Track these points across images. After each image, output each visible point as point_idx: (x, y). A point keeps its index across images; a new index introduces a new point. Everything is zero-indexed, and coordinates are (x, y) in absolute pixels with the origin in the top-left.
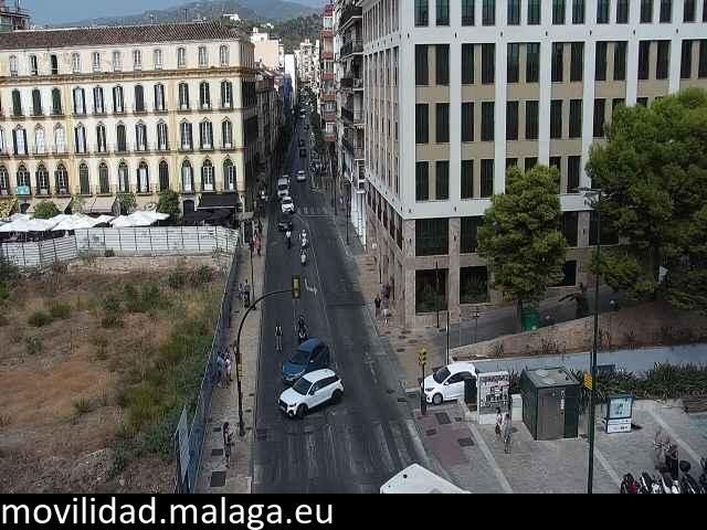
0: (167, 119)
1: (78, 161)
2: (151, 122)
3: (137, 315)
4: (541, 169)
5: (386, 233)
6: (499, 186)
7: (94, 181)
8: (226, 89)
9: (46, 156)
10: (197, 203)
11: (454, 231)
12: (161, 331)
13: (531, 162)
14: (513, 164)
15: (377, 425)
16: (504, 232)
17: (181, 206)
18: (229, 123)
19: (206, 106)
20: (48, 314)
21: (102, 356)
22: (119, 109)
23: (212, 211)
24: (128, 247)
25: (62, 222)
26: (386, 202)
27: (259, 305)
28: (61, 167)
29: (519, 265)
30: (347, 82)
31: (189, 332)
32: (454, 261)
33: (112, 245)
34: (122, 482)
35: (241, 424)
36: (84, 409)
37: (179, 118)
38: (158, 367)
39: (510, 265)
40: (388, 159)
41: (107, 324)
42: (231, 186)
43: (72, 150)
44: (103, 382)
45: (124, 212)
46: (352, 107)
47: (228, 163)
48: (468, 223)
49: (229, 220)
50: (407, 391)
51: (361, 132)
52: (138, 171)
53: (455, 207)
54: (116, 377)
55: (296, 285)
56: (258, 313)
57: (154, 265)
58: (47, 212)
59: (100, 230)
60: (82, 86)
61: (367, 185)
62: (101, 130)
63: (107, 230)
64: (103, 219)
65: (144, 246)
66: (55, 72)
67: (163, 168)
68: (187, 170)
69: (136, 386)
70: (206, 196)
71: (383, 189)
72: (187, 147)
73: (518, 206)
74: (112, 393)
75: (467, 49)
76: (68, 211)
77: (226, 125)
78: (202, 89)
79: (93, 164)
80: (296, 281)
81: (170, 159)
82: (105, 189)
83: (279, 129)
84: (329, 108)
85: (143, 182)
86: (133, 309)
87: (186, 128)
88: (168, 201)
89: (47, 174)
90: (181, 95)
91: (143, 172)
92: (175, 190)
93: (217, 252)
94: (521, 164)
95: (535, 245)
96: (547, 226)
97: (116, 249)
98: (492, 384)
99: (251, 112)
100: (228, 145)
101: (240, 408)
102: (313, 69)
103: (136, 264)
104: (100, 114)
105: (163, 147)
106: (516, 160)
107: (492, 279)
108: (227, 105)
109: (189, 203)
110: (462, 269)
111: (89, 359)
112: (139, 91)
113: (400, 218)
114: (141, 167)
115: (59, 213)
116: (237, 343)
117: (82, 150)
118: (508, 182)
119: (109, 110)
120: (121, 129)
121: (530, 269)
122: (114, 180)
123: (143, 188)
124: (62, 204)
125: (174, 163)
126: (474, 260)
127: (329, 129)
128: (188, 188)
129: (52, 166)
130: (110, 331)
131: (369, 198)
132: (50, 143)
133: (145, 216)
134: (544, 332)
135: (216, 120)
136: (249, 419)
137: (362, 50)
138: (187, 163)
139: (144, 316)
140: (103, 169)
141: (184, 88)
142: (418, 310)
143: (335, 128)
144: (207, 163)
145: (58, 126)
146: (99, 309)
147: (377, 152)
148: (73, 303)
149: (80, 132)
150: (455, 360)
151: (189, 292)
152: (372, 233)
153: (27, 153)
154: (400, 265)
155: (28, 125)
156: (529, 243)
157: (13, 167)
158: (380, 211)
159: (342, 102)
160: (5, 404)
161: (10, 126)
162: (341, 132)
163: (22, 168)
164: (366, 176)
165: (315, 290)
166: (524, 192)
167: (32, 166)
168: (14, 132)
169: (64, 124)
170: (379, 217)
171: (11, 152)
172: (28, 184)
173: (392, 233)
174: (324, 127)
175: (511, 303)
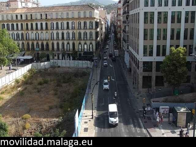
0: (75, 31)
1: (51, 42)
2: (71, 32)
3: (66, 84)
4: (181, 48)
5: (134, 65)
6: (168, 53)
7: (55, 47)
8: (91, 23)
9: (43, 40)
10: (82, 54)
11: (154, 65)
12: (72, 89)
15: (130, 119)
16: (169, 66)
17: (78, 55)
18: (92, 33)
19: (85, 28)
20: (43, 82)
21: (56, 94)
22: (62, 28)
23: (86, 57)
24: (64, 65)
26: (134, 56)
27: (98, 83)
28: (47, 43)
30: (124, 22)
31: (80, 89)
32: (154, 74)
34: (61, 128)
35: (92, 115)
36: (51, 108)
37: (78, 31)
38: (71, 98)
39: (170, 76)
40: (136, 44)
41: (57, 86)
43: (50, 39)
46: (126, 29)
47: (91, 44)
48: (158, 63)
49: (91, 60)
50: (139, 110)
51: (128, 36)
52: (67, 45)
53: (154, 58)
54: (59, 100)
56: (98, 85)
57: (70, 70)
59: (57, 60)
60: (53, 22)
61: (129, 51)
62: (58, 34)
63: (59, 61)
65: (68, 65)
66: (46, 18)
67: (74, 44)
68: (80, 45)
70: (85, 53)
71: (134, 52)
72: (80, 39)
73: (173, 59)
74: (59, 104)
75: (159, 13)
78: (84, 23)
79: (55, 43)
80: (109, 77)
81: (75, 42)
82: (58, 49)
84: (119, 29)
85: (68, 48)
86: (64, 82)
87: (80, 34)
88: (75, 53)
89: (43, 45)
91: (68, 45)
92: (77, 51)
93: (88, 68)
95: (178, 71)
96: (182, 65)
97: (61, 65)
98: (164, 110)
100: (91, 39)
102: (115, 18)
103: (66, 70)
105: (74, 39)
106: (173, 45)
107: (165, 79)
108: (91, 28)
109: (80, 54)
110: (156, 76)
111: (53, 94)
112: (68, 23)
113: (139, 61)
114: (68, 44)
117: (52, 39)
118: (171, 51)
120: (63, 34)
121: (176, 77)
122: (60, 47)
123: (68, 50)
125: (77, 43)
126: (160, 74)
127: (119, 36)
128: (80, 50)
129: (45, 43)
130: (58, 88)
131: (130, 55)
132: (45, 37)
134: (180, 96)
135: (88, 32)
136: (95, 114)
137: (129, 13)
138: (80, 43)
140: (58, 44)
141: (80, 24)
142: (143, 87)
144: (85, 43)
145: (47, 32)
146: (56, 81)
147: (132, 42)
148: (49, 79)
149: (52, 34)
150: (153, 102)
151: (80, 78)
152: (130, 64)
153: (39, 39)
154: (138, 74)
155: (39, 32)
156: (176, 70)
157: (35, 43)
158: (133, 59)
159: (123, 28)
160: (32, 105)
161: (35, 32)
162: (122, 36)
163: (37, 43)
164: (129, 48)
165: (114, 80)
166: (175, 55)
167: (40, 43)
168: (36, 34)
169: (48, 32)
170: (133, 60)
171: (35, 39)
172: (39, 48)
173: (136, 65)
174: (117, 34)
175: (170, 87)
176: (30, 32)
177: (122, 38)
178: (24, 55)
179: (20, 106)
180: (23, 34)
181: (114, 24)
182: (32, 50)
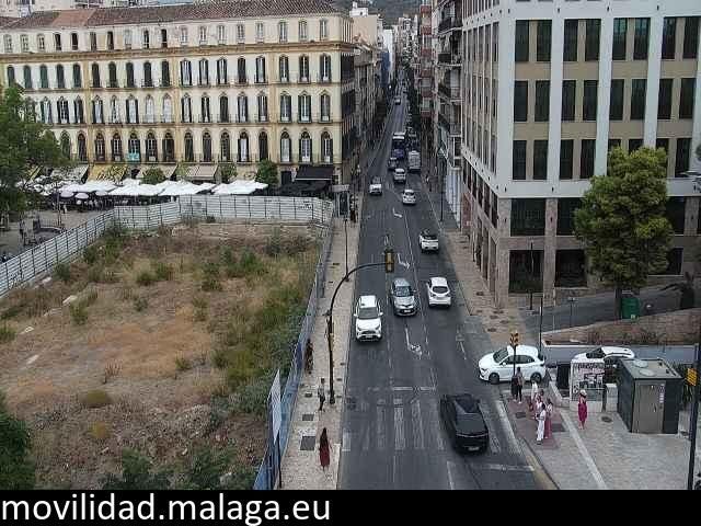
0: (267, 92)
1: (183, 130)
2: (252, 94)
3: (235, 280)
4: (647, 151)
5: (479, 211)
6: (600, 166)
7: (198, 150)
8: (325, 62)
9: (155, 125)
10: (294, 174)
11: (551, 213)
12: (257, 297)
13: (636, 144)
14: (616, 146)
16: (604, 215)
17: (279, 177)
18: (328, 97)
19: (305, 79)
20: (154, 274)
21: (201, 318)
22: (222, 81)
23: (309, 182)
24: (228, 214)
25: (167, 188)
26: (481, 179)
27: (352, 277)
28: (169, 136)
29: (618, 251)
30: (445, 58)
31: (285, 300)
32: (550, 243)
33: (214, 212)
34: (218, 438)
35: (332, 392)
36: (184, 367)
37: (279, 91)
38: (254, 331)
39: (608, 249)
40: (485, 138)
41: (208, 287)
42: (328, 159)
43: (178, 120)
44: (202, 342)
45: (226, 180)
46: (449, 83)
47: (325, 135)
48: (566, 205)
49: (324, 192)
51: (457, 108)
52: (239, 141)
53: (554, 187)
54: (213, 338)
55: (389, 259)
56: (351, 285)
57: (252, 233)
58: (154, 178)
59: (203, 196)
60: (189, 59)
61: (462, 163)
62: (205, 102)
63: (209, 197)
64: (206, 186)
65: (243, 214)
66: (165, 45)
67: (263, 139)
68: (286, 141)
69: (232, 347)
70: (303, 168)
71: (479, 165)
72: (286, 119)
73: (619, 188)
74: (211, 354)
75: (571, 25)
76: (174, 178)
77: (325, 99)
78: (301, 63)
79: (198, 134)
80: (389, 255)
81: (269, 131)
82: (208, 157)
83: (376, 103)
84: (426, 83)
85: (244, 152)
86: (231, 275)
87: (286, 100)
88: (267, 172)
89: (155, 142)
90: (281, 68)
91: (244, 142)
92: (276, 162)
93: (312, 223)
94: (624, 146)
95: (637, 230)
96: (650, 211)
97: (217, 215)
98: (586, 371)
99: (350, 86)
100: (326, 118)
101: (332, 377)
102: (411, 44)
103: (236, 231)
104: (204, 84)
105: (263, 118)
106: (619, 141)
107: (590, 262)
108: (326, 79)
109: (286, 175)
110: (558, 252)
111: (189, 319)
112: (242, 63)
113: (496, 197)
114: (241, 137)
115: (165, 179)
116: (329, 314)
117: (187, 119)
118: (610, 163)
119: (213, 82)
120: (224, 101)
121: (632, 256)
122: (216, 149)
123: (244, 158)
124: (168, 171)
125: (273, 135)
126: (571, 242)
127: (425, 104)
128: (286, 159)
129: (160, 135)
130: (209, 294)
131: (465, 175)
132: (159, 112)
133: (244, 185)
134: (644, 323)
135: (315, 93)
136: (339, 388)
137: (461, 25)
138: (285, 135)
139: (242, 281)
140: (207, 138)
141: (284, 62)
142: (511, 290)
143: (432, 104)
144: (305, 135)
145: (167, 96)
146: (200, 272)
147: (473, 129)
148: (176, 265)
149: (186, 102)
150: (548, 343)
151: (285, 260)
152: (467, 210)
153: (138, 122)
154: (494, 245)
155: (140, 95)
156: (631, 228)
157: (125, 134)
158: (475, 188)
159: (439, 78)
160: (114, 356)
161: (123, 96)
162: (438, 108)
163: (133, 136)
164: (462, 152)
165: (407, 265)
166: (627, 175)
167: (142, 134)
168: (127, 101)
169: (171, 94)
170: (474, 194)
171: (124, 121)
172: (139, 151)
173: (486, 211)
174: (420, 102)
175: (610, 288)
176: (106, 97)
177: (437, 113)
178: (84, 179)
179: (73, 359)
180: (80, 102)
181: (407, 66)
182: (113, 159)
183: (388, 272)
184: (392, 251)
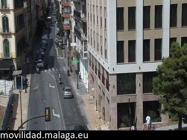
5: (99, 82)
11: (139, 80)
14: (174, 41)
16: (170, 80)
26: (99, 64)
32: (139, 98)
40: (101, 40)
47: (6, 41)
48: (148, 76)
55: (47, 113)
61: (88, 55)
71: (98, 56)
77: (5, 19)
80: (47, 110)
83: (37, 22)
94: (179, 41)
99: (20, 12)
100: (6, 31)
106: (175, 38)
107: (163, 108)
110: (144, 102)
113: (107, 73)
118: (171, 51)
126: (152, 97)
127: (66, 22)
131: (90, 62)
143: (70, 22)
147: (94, 35)
154: (108, 100)
158: (96, 69)
162: (74, 24)
164: (88, 49)
165: (58, 116)
170: (96, 73)
173: (103, 82)
174: (63, 21)
175: (174, 122)
177: (73, 27)
183: (46, 121)
184: (49, 108)
